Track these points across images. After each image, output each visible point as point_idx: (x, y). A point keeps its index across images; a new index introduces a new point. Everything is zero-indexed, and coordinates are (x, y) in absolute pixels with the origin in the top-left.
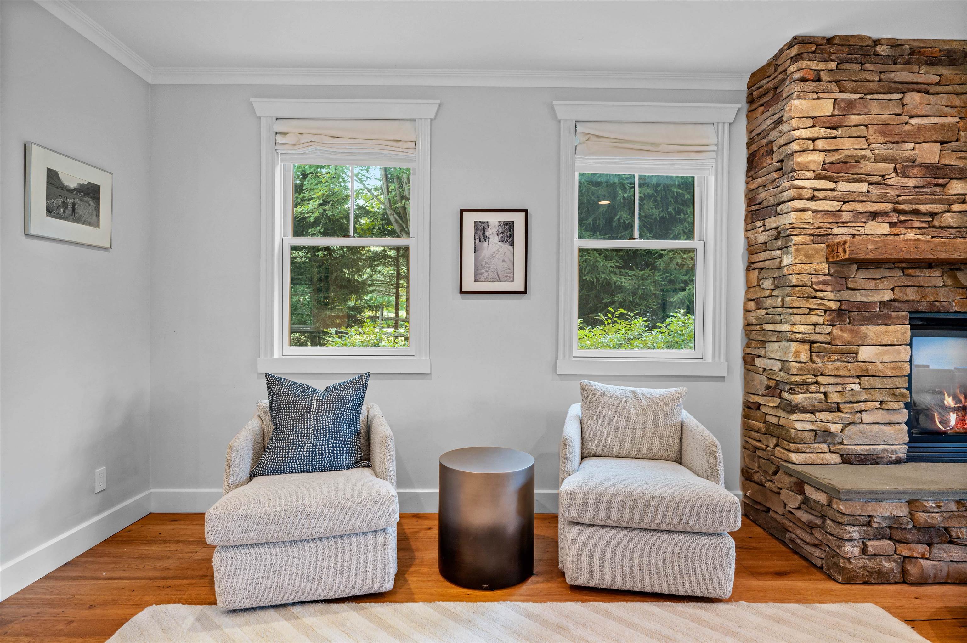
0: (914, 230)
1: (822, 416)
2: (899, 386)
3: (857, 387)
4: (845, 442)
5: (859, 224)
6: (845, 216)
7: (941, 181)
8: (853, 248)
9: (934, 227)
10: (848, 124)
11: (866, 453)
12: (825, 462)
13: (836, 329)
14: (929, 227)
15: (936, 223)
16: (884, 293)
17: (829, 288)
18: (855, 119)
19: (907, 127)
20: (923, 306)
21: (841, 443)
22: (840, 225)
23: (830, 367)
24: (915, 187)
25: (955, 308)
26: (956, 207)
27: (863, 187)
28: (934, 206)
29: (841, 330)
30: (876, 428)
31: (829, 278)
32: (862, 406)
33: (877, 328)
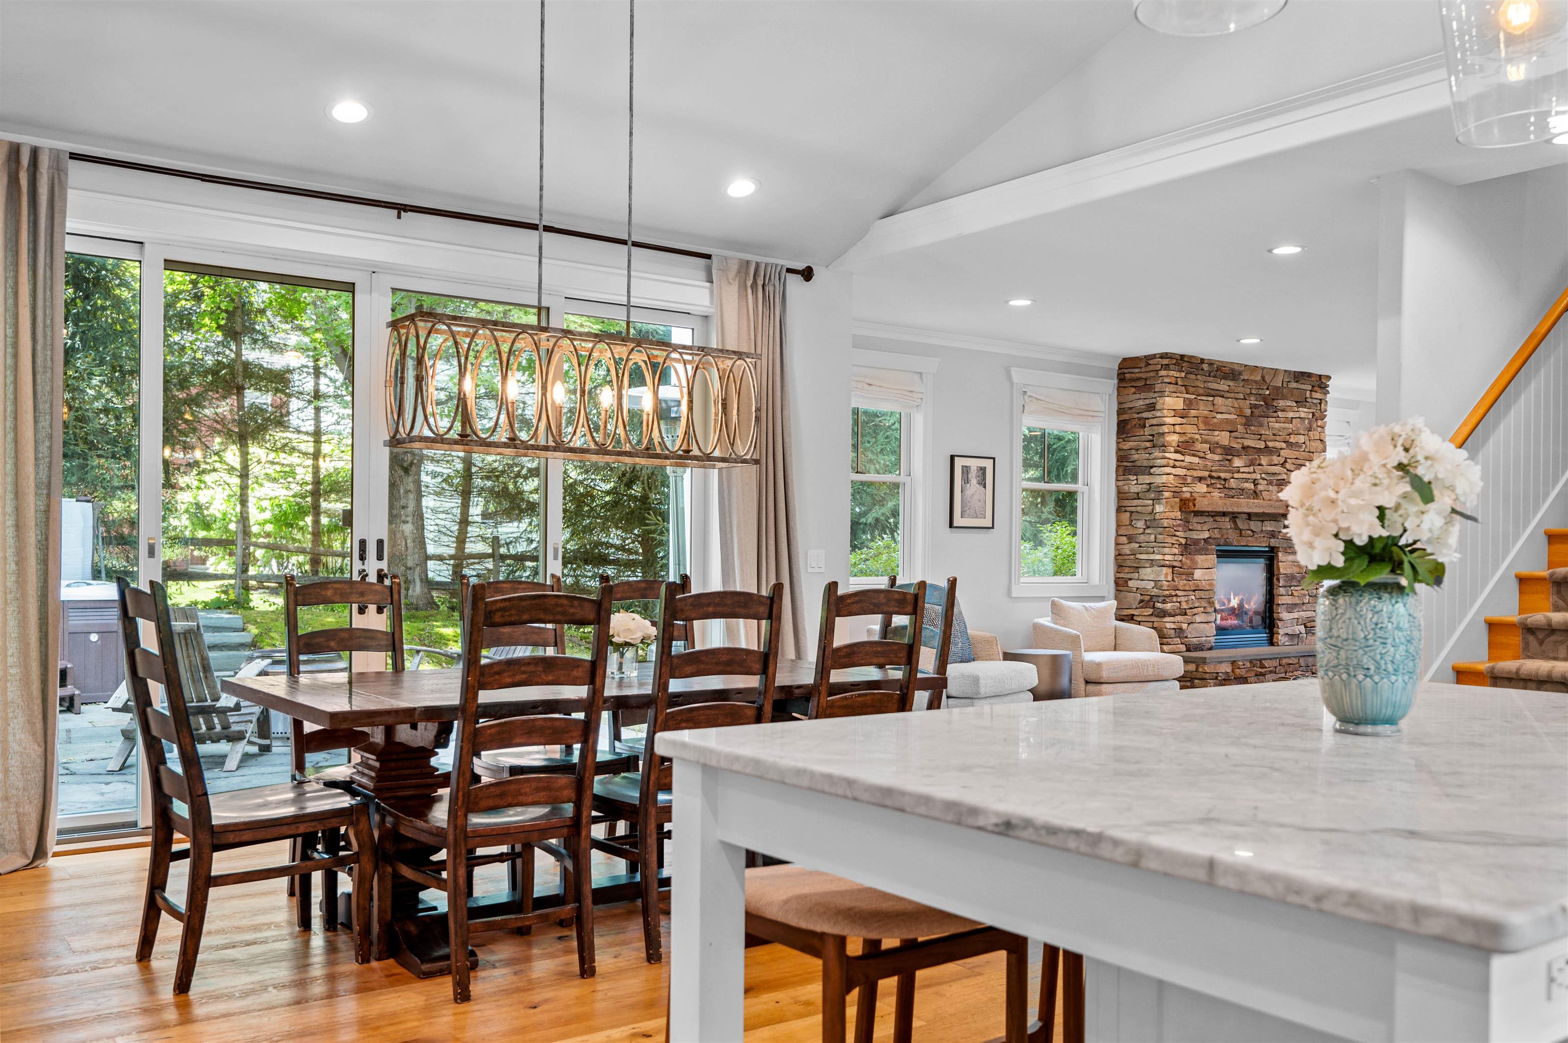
0: (1217, 490)
1: (1179, 618)
3: (1193, 597)
4: (1188, 636)
5: (1194, 485)
6: (1188, 480)
7: (1229, 457)
8: (1191, 502)
10: (1190, 416)
11: (1198, 643)
12: (1180, 650)
13: (1184, 558)
14: (1225, 489)
15: (1227, 485)
16: (1205, 533)
17: (1181, 529)
18: (1193, 413)
19: (1215, 420)
20: (1222, 542)
21: (1186, 637)
22: (1185, 485)
23: (1181, 584)
24: (1218, 461)
25: (1235, 543)
26: (1236, 475)
27: (1196, 460)
28: (1224, 474)
29: (1186, 558)
31: (1181, 522)
32: (1196, 611)
33: (1202, 557)
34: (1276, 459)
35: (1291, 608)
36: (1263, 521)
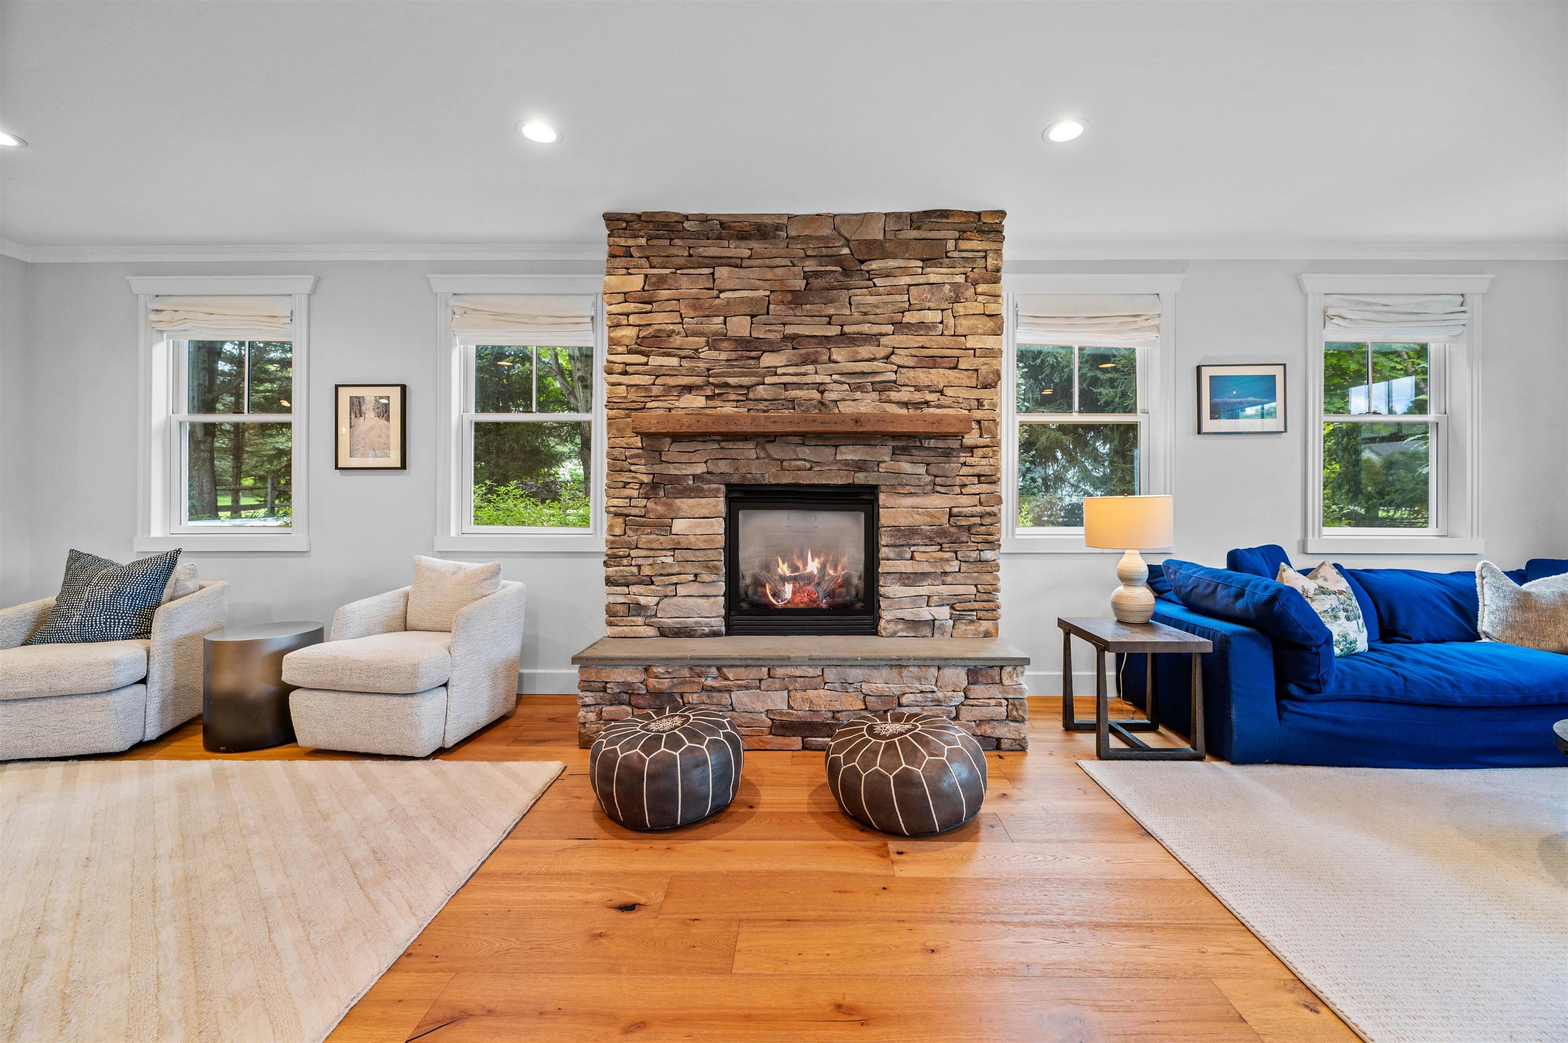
0: (731, 403)
1: (634, 589)
2: (712, 559)
3: (670, 560)
4: (659, 615)
5: (671, 398)
6: (655, 391)
7: (753, 354)
8: (636, 422)
9: (750, 400)
10: (659, 299)
11: (679, 626)
12: (638, 635)
13: (651, 502)
14: (747, 399)
15: (751, 396)
16: (697, 466)
17: (643, 461)
18: (664, 294)
19: (717, 301)
20: (735, 480)
21: (655, 616)
22: (653, 398)
23: (643, 540)
24: (728, 360)
26: (768, 380)
27: (674, 361)
28: (743, 379)
29: (656, 503)
30: (691, 601)
31: (640, 451)
32: (675, 579)
33: (692, 500)
34: (867, 351)
35: (913, 579)
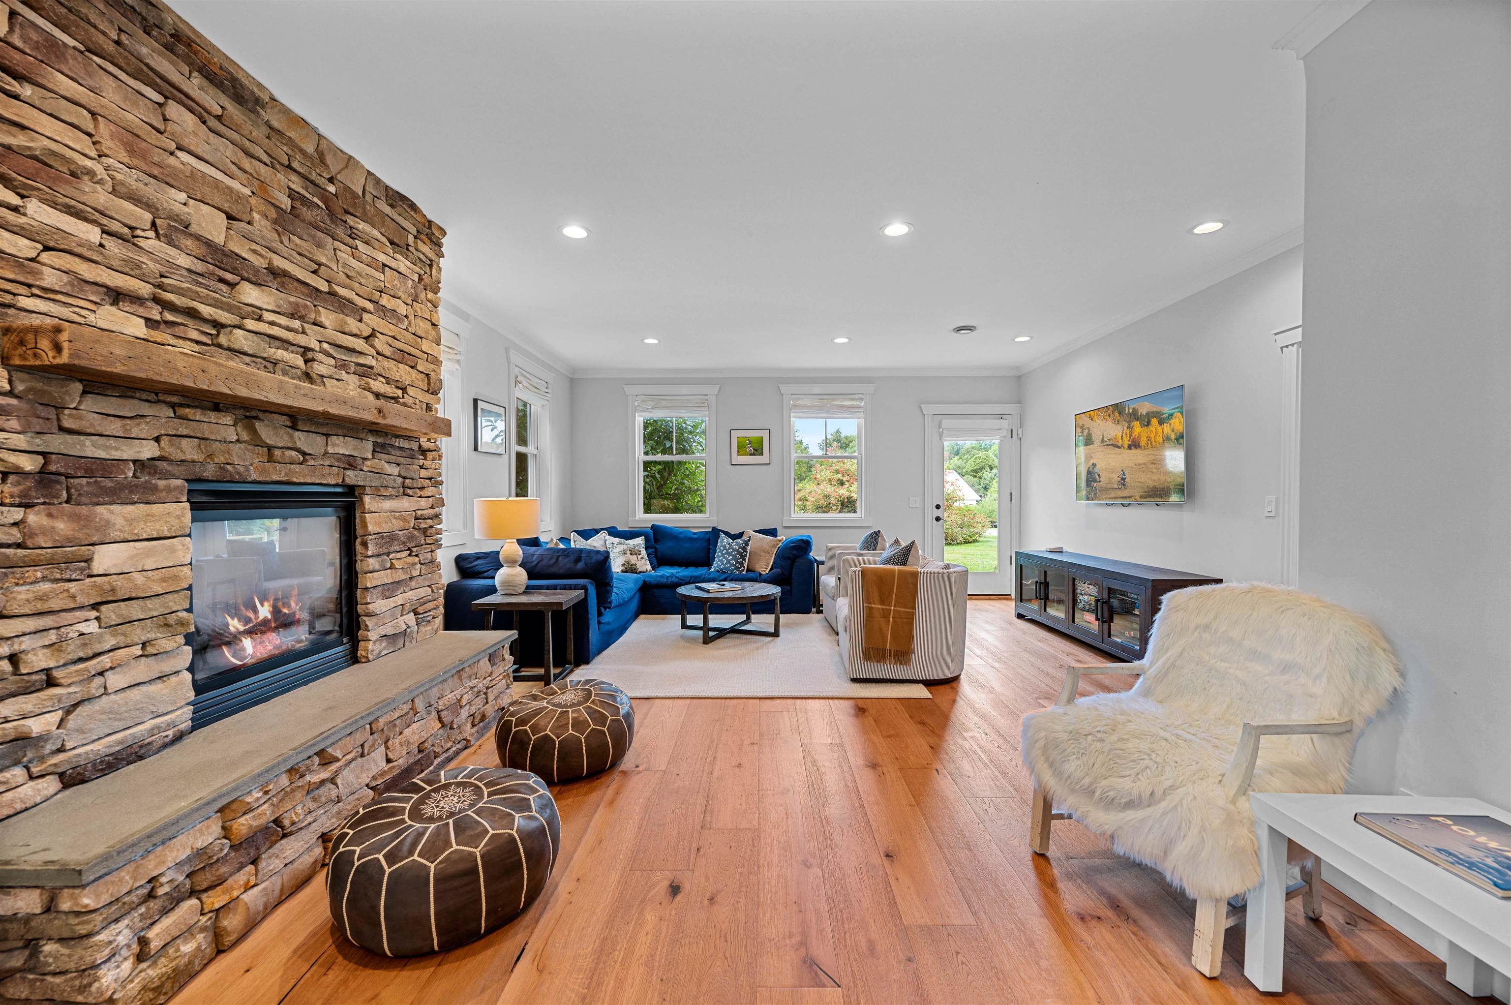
0: (188, 343)
2: (174, 609)
3: (92, 627)
4: (68, 745)
5: (82, 303)
6: (50, 278)
7: (229, 276)
8: (78, 345)
9: (220, 346)
10: (50, 86)
11: (117, 748)
12: (19, 806)
13: (37, 514)
14: (213, 345)
15: (223, 340)
16: (142, 446)
17: (14, 424)
19: (172, 160)
20: (209, 472)
21: (61, 750)
22: (35, 291)
23: (23, 596)
24: (189, 271)
25: (254, 476)
26: (250, 324)
27: (93, 234)
28: (220, 312)
29: (50, 515)
30: (135, 693)
31: (14, 401)
32: (105, 661)
33: (130, 508)
34: (352, 324)
35: (389, 590)
36: (327, 435)
